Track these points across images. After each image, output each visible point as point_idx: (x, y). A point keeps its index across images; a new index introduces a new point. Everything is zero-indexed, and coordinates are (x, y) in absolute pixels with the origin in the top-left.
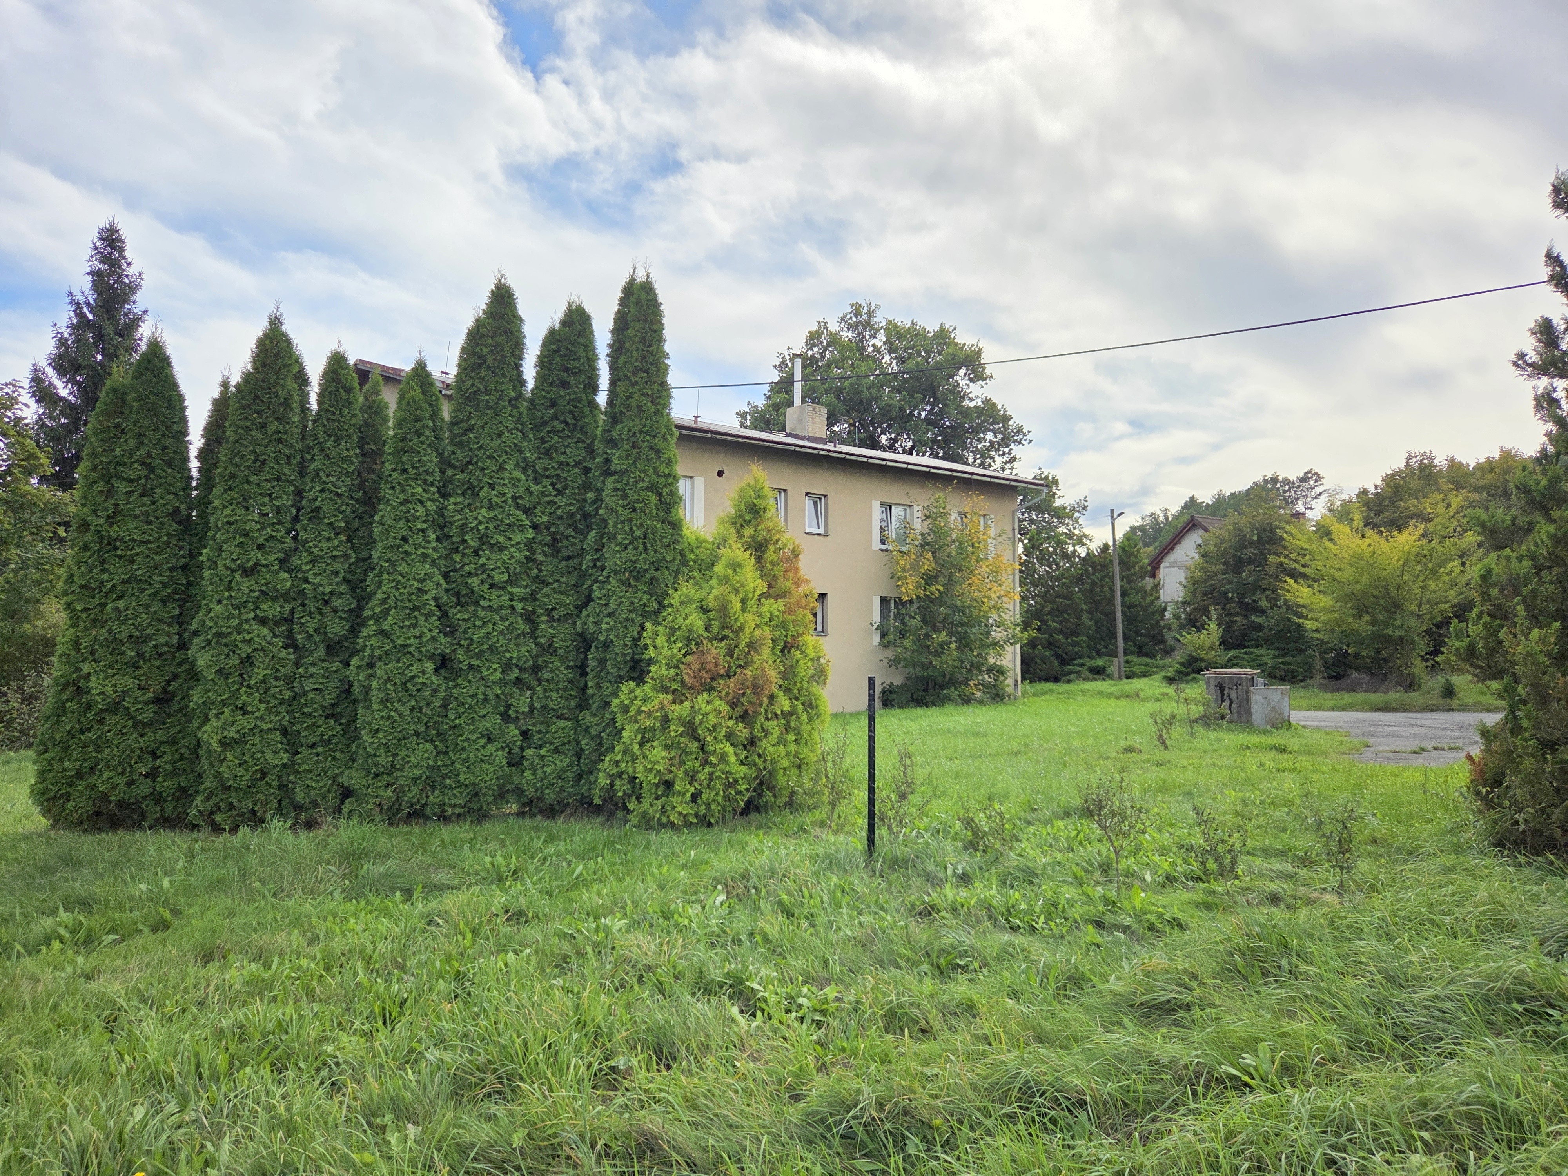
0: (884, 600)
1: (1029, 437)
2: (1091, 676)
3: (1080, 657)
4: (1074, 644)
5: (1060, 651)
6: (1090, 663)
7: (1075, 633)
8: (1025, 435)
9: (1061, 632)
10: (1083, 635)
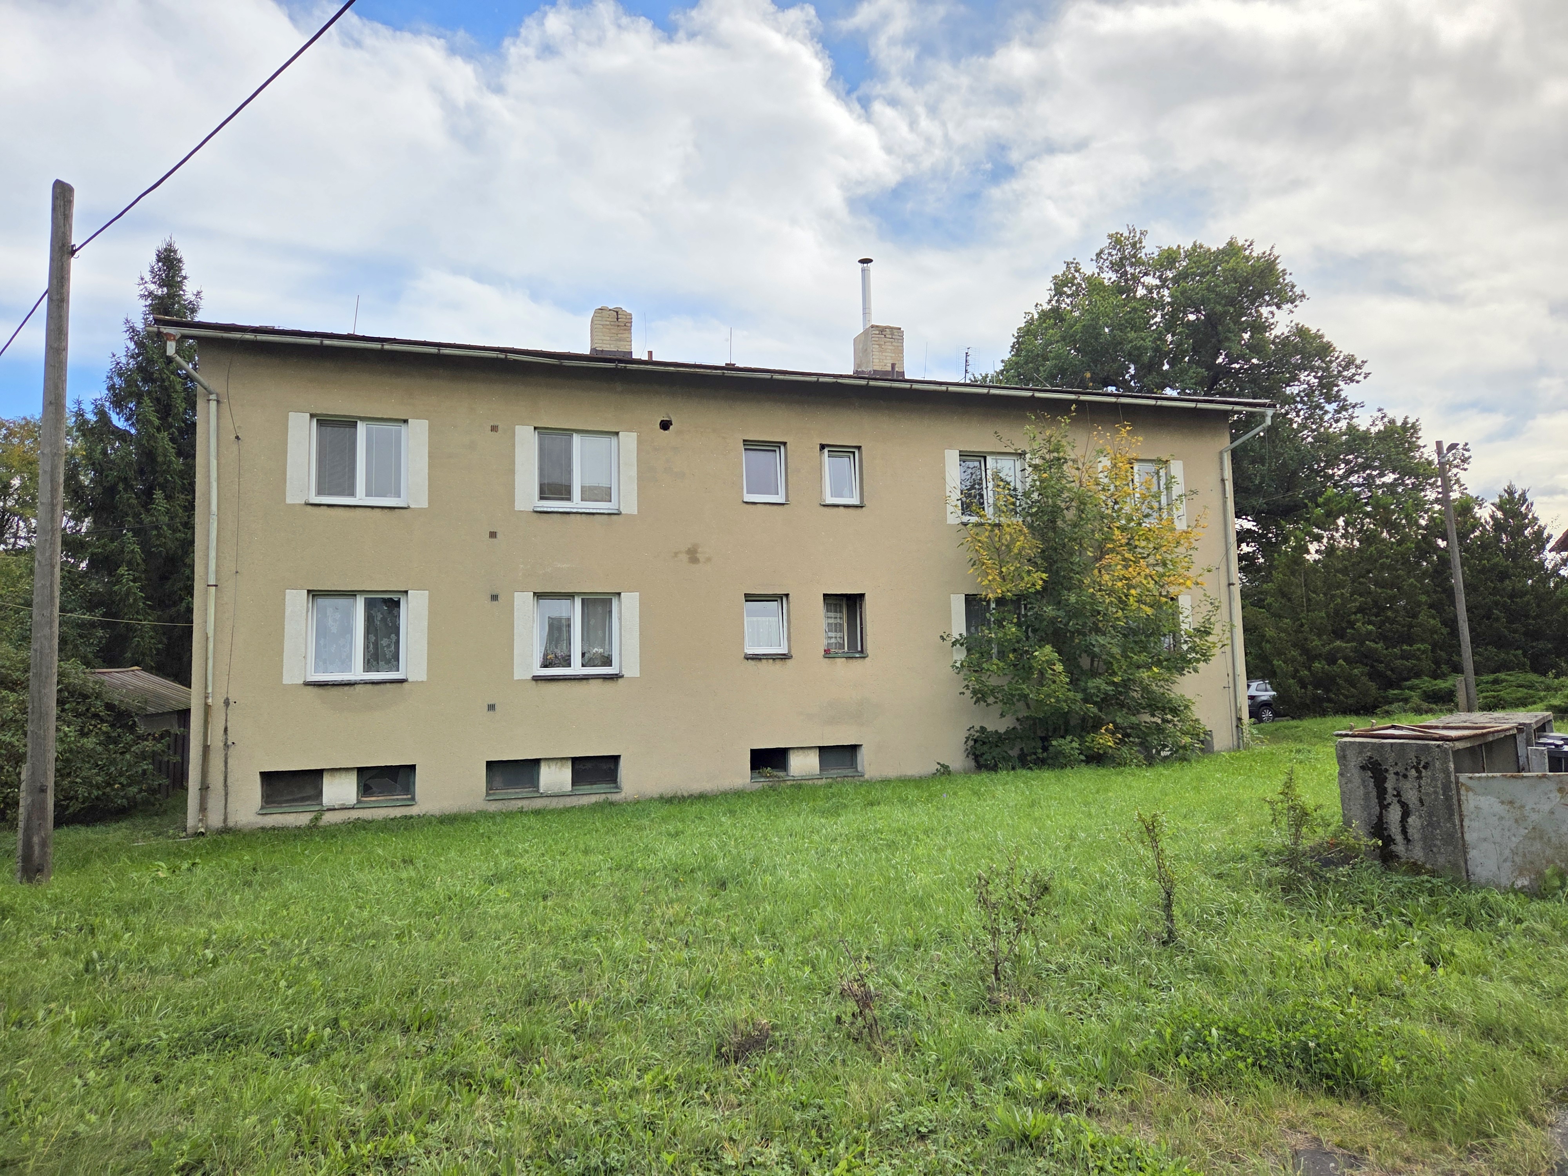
0: (971, 600)
1: (1365, 369)
2: (1425, 705)
3: (1418, 675)
4: (1405, 656)
5: (1381, 667)
6: (1427, 683)
7: (1409, 639)
8: (1358, 367)
9: (1383, 637)
10: (1423, 641)
